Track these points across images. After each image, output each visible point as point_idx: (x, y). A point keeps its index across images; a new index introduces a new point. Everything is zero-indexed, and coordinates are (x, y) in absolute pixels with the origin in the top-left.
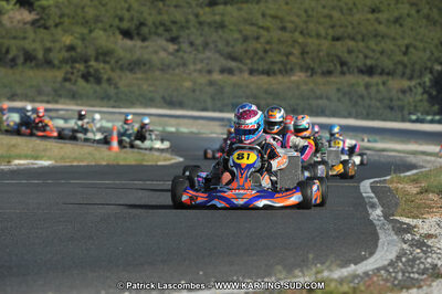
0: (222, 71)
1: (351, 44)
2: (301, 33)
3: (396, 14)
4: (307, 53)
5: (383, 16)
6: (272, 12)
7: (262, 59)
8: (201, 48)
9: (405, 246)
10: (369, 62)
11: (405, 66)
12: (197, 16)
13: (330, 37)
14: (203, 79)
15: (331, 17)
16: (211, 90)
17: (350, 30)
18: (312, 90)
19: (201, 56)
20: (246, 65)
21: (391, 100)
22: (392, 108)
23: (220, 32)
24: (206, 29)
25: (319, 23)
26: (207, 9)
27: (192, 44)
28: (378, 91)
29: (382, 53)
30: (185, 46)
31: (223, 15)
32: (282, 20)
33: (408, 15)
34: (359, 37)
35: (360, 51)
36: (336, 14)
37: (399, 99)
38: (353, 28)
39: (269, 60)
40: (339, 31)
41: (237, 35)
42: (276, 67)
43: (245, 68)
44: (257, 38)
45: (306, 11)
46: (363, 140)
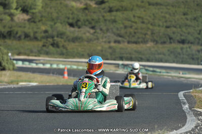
0: (115, 42)
1: (174, 29)
2: (152, 24)
3: (195, 16)
4: (154, 34)
5: (189, 17)
6: (138, 15)
7: (133, 36)
8: (105, 31)
9: (199, 122)
10: (183, 38)
11: (199, 39)
12: (103, 16)
13: (164, 27)
14: (107, 46)
15: (165, 17)
16: (110, 51)
17: (173, 23)
18: (156, 51)
19: (105, 35)
20: (126, 39)
21: (193, 55)
22: (193, 59)
23: (114, 24)
24: (107, 22)
25: (160, 20)
26: (108, 14)
27: (101, 30)
28: (187, 51)
29: (189, 33)
30: (98, 31)
31: (115, 16)
32: (142, 18)
33: (201, 16)
34: (178, 26)
35: (178, 33)
36: (167, 16)
37: (196, 55)
38: (175, 22)
39: (136, 37)
40: (169, 24)
41: (122, 26)
42: (140, 40)
43: (125, 40)
44: (131, 27)
45: (153, 14)
46: (180, 73)
